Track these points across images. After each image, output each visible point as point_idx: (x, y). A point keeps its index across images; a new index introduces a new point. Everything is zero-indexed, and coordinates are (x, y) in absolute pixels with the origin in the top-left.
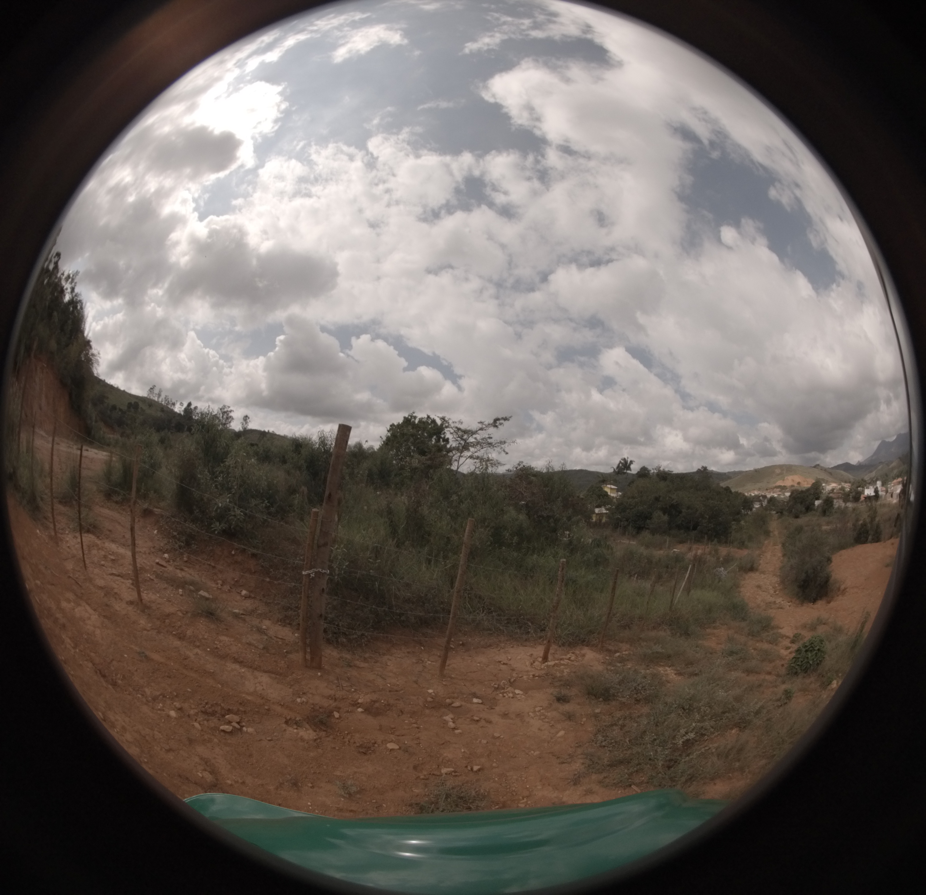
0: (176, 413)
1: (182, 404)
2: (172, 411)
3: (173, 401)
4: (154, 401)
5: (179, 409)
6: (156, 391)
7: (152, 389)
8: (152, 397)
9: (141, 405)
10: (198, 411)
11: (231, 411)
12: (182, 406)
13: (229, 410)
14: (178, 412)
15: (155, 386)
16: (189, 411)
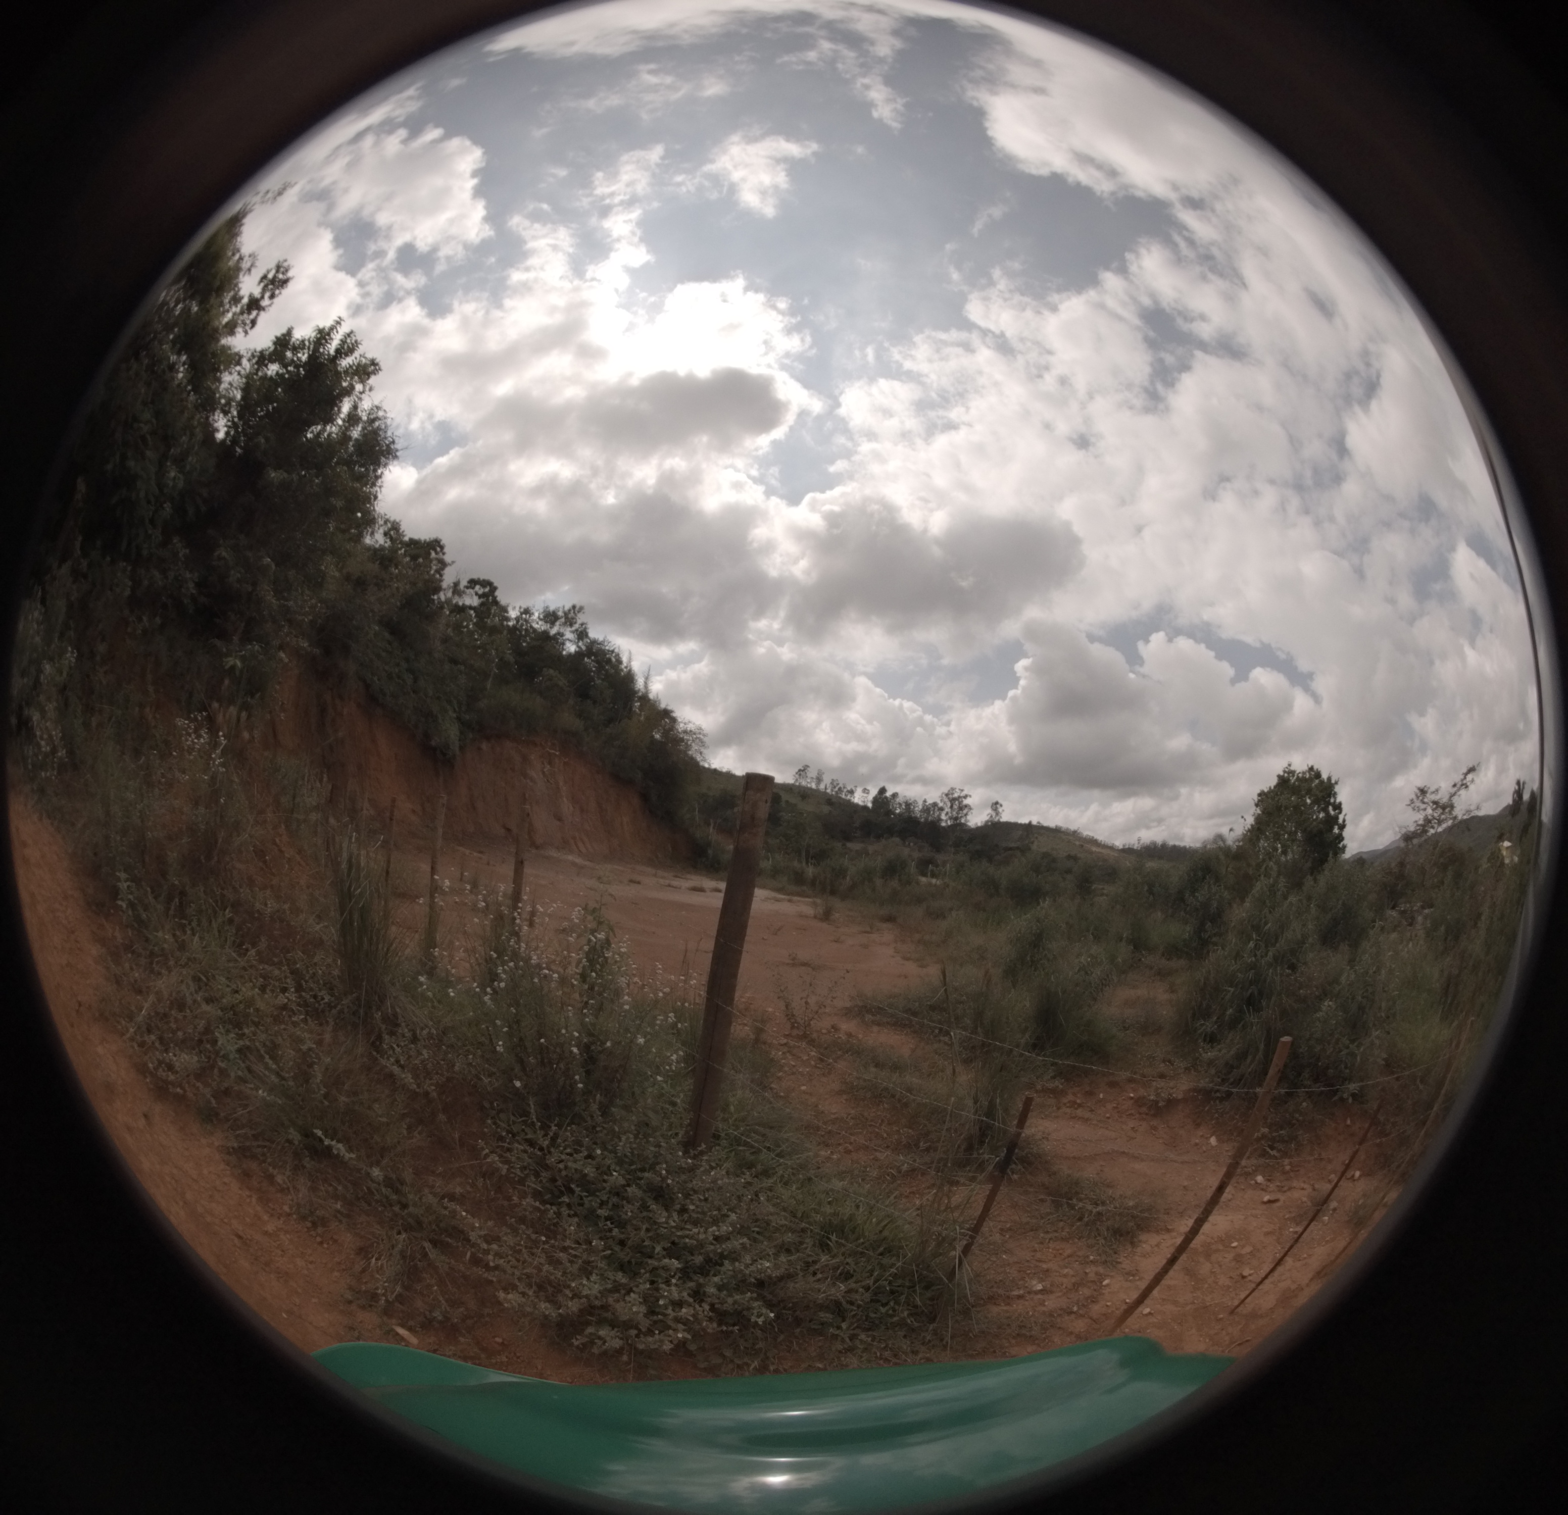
0: (857, 805)
1: (866, 791)
2: (849, 804)
3: (849, 789)
4: (811, 789)
5: (862, 798)
6: (812, 773)
7: (802, 772)
8: (804, 783)
9: (785, 797)
10: (900, 799)
11: (966, 797)
12: (868, 793)
13: (963, 794)
14: (861, 803)
15: (808, 766)
16: (882, 800)
